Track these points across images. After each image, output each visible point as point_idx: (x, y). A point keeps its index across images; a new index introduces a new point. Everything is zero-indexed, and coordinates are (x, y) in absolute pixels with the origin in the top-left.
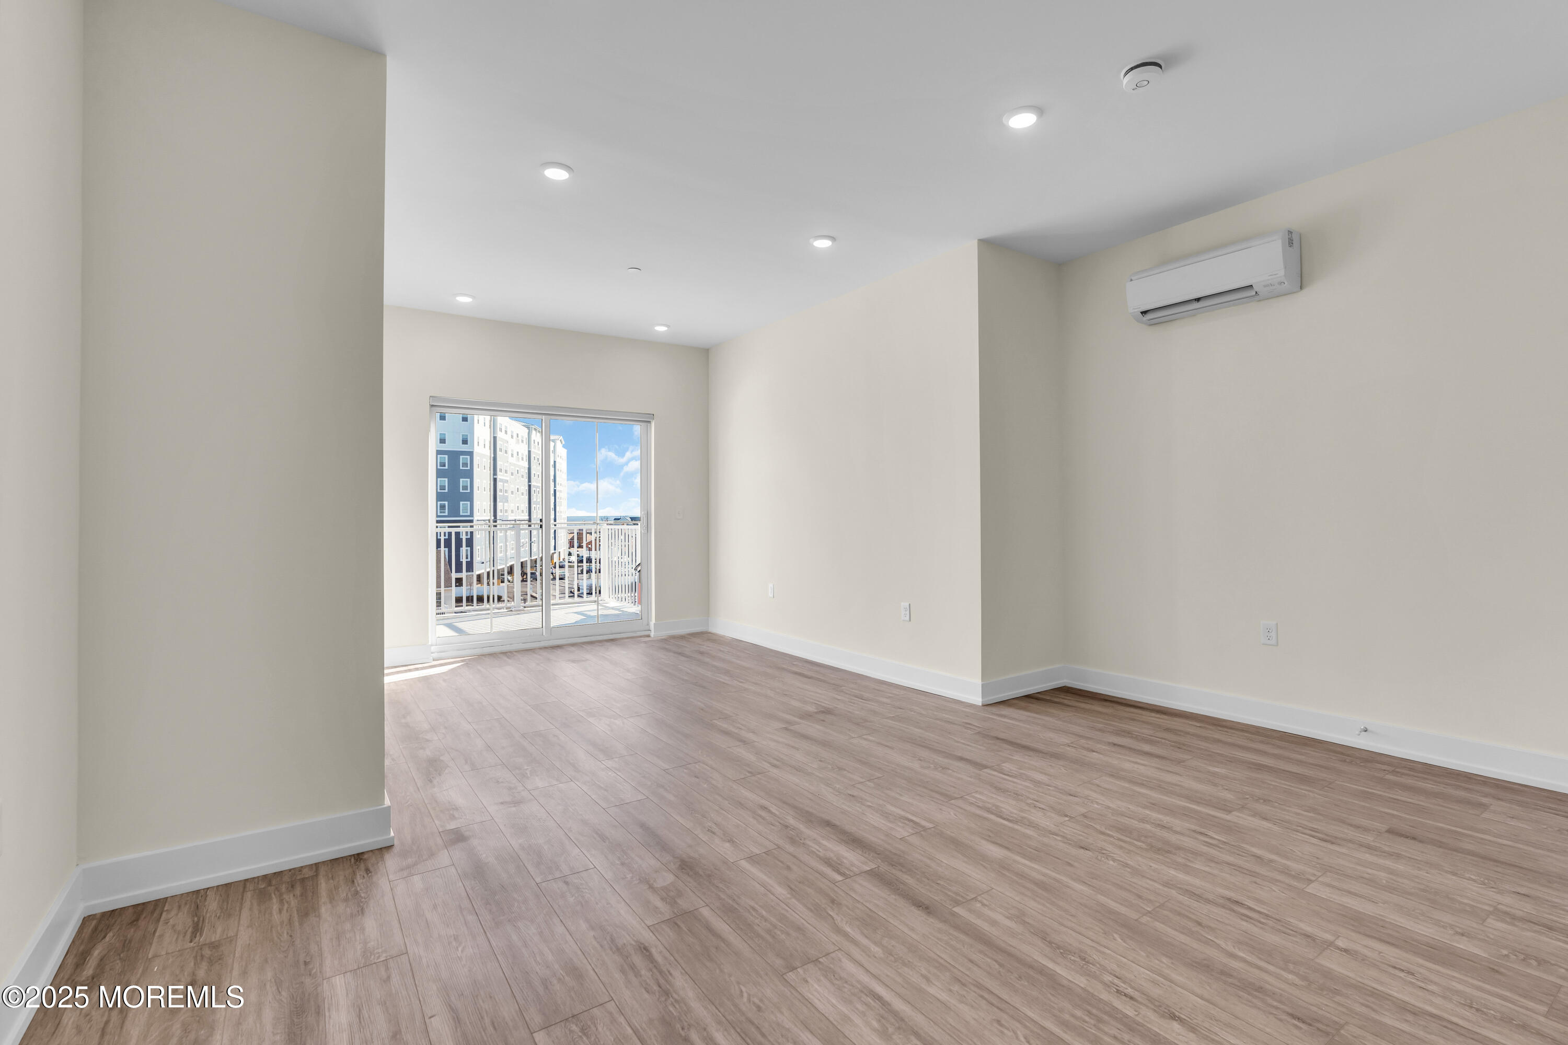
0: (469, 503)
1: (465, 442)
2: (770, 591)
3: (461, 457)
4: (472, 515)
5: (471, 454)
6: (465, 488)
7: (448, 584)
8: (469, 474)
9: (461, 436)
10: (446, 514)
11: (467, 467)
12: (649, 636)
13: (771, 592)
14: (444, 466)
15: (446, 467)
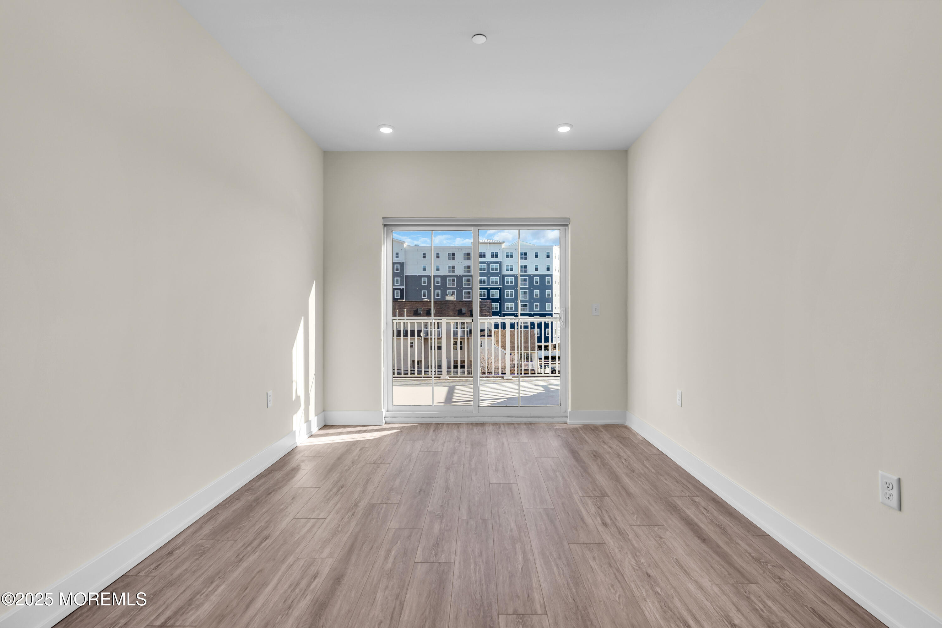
0: (550, 303)
1: (548, 269)
2: (678, 398)
3: (546, 278)
4: (552, 310)
5: (551, 276)
6: (548, 295)
7: (533, 349)
8: (551, 288)
9: (546, 266)
10: (539, 310)
11: (549, 283)
12: (566, 423)
13: (679, 400)
14: (538, 283)
15: (539, 284)
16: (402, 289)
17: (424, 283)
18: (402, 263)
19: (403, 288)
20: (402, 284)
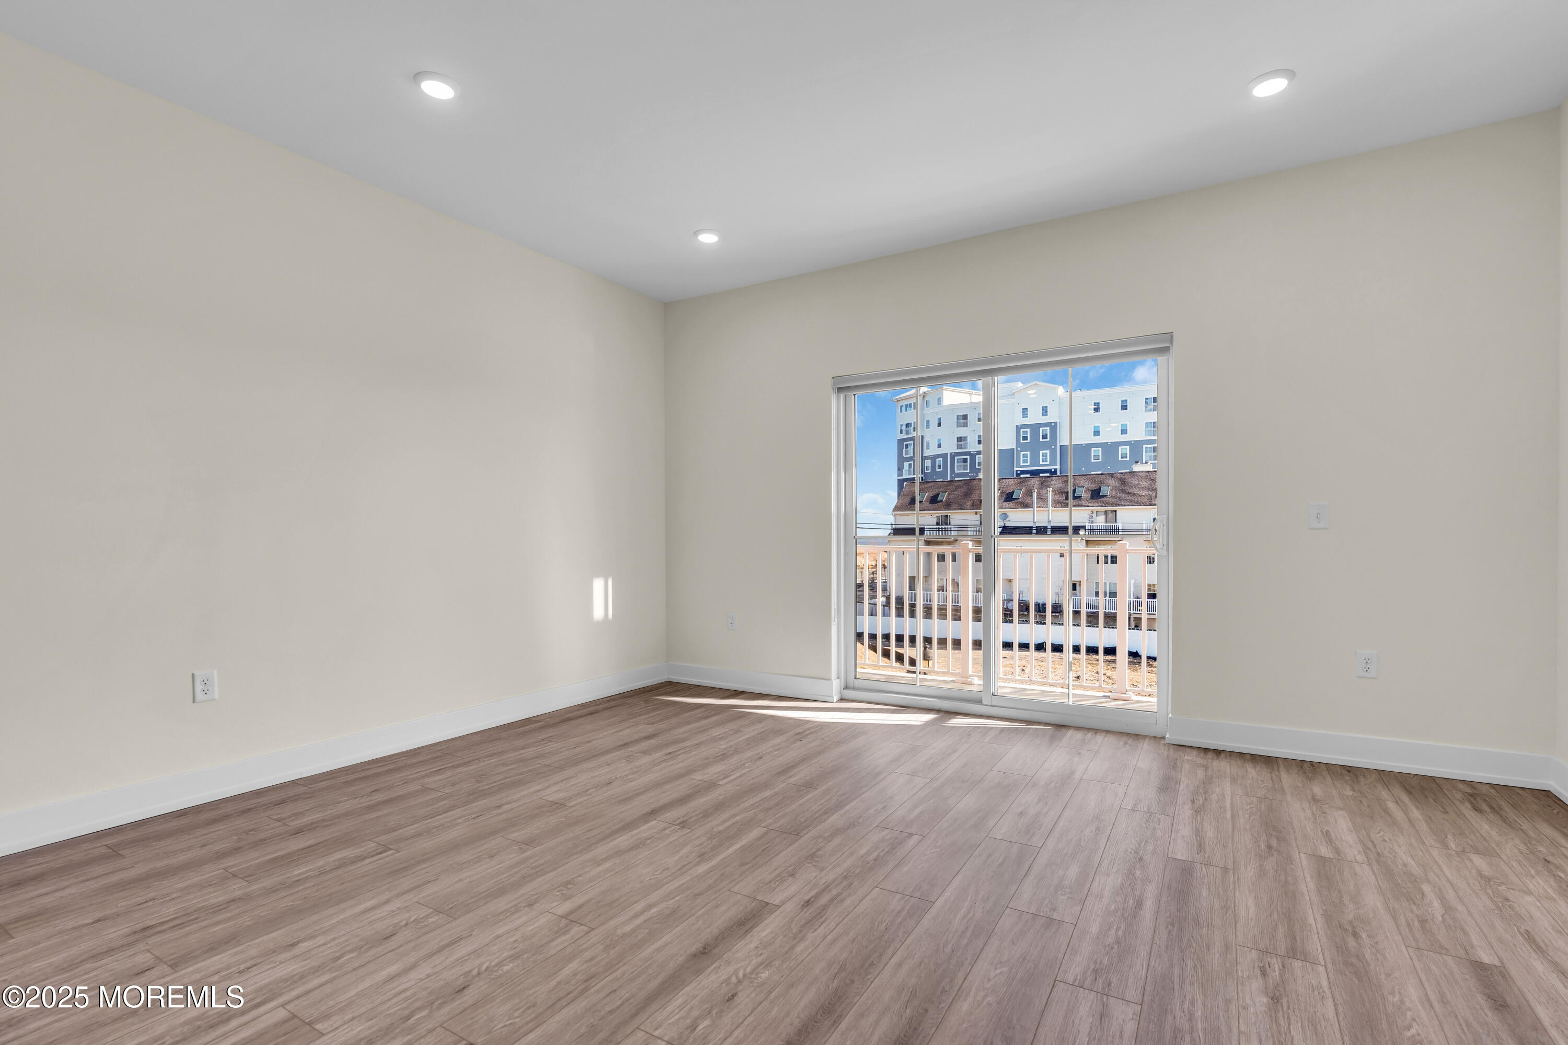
16: (1053, 470)
17: (1097, 457)
18: (1053, 424)
19: (1056, 469)
20: (1053, 462)
